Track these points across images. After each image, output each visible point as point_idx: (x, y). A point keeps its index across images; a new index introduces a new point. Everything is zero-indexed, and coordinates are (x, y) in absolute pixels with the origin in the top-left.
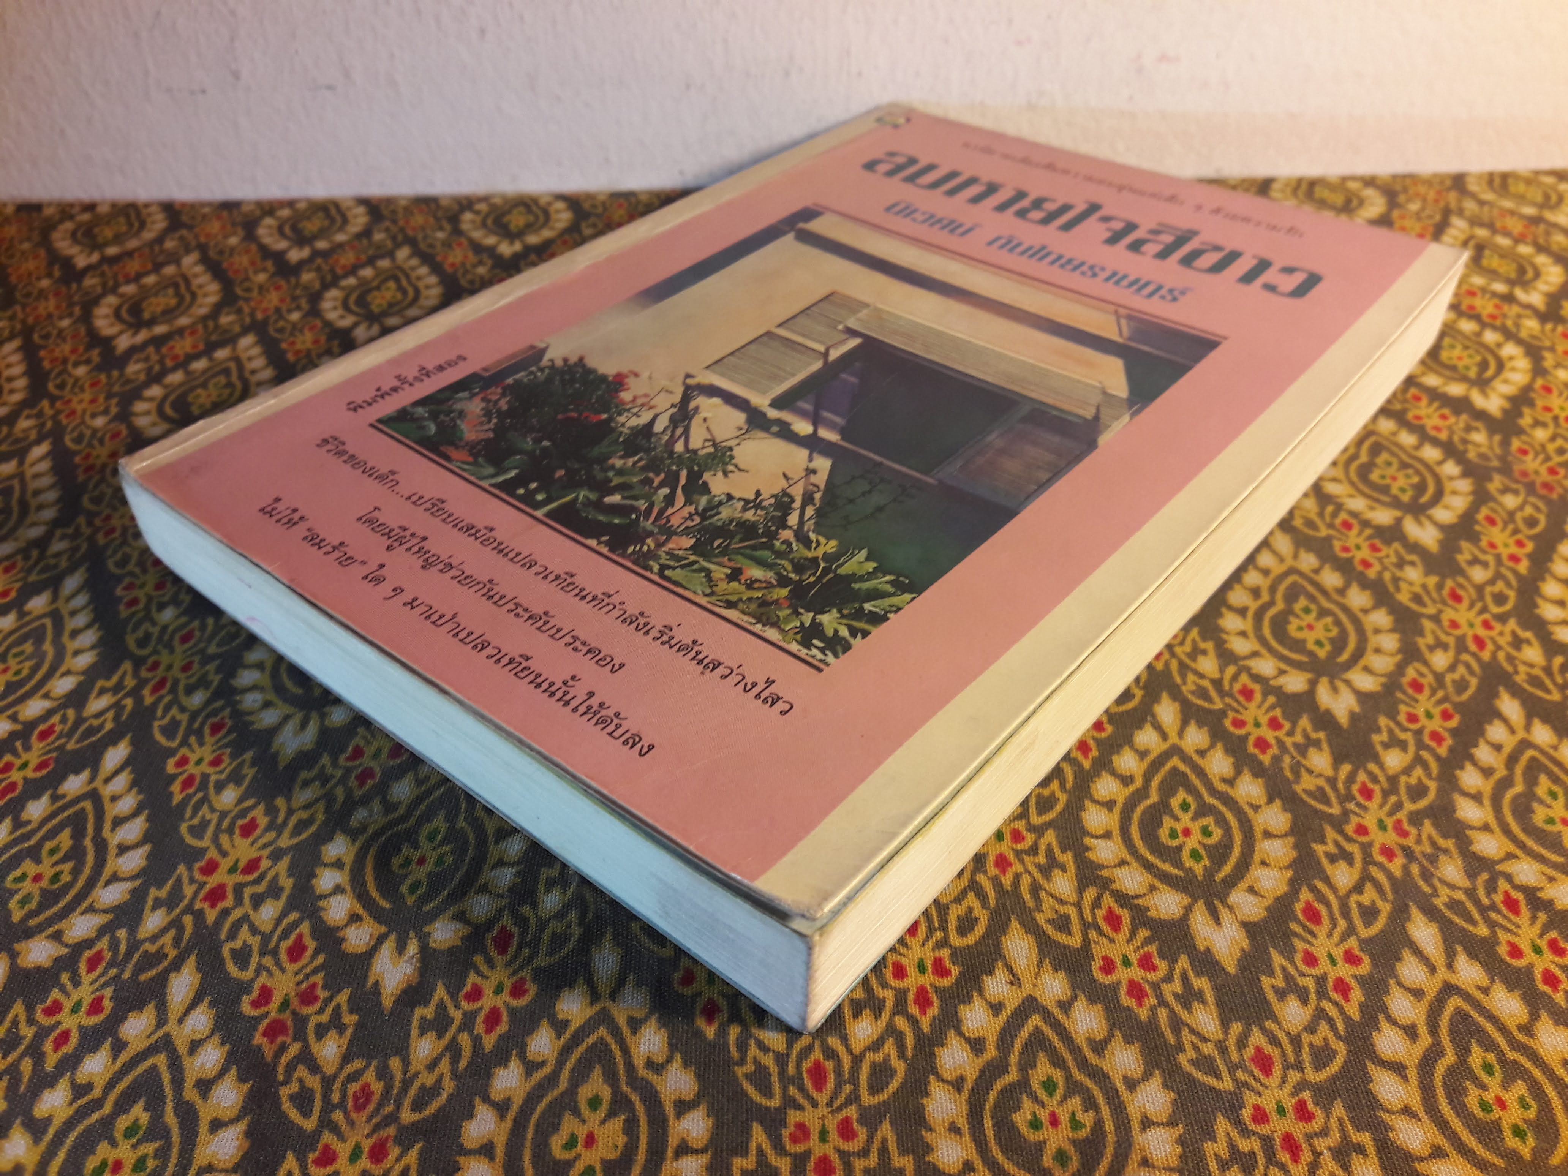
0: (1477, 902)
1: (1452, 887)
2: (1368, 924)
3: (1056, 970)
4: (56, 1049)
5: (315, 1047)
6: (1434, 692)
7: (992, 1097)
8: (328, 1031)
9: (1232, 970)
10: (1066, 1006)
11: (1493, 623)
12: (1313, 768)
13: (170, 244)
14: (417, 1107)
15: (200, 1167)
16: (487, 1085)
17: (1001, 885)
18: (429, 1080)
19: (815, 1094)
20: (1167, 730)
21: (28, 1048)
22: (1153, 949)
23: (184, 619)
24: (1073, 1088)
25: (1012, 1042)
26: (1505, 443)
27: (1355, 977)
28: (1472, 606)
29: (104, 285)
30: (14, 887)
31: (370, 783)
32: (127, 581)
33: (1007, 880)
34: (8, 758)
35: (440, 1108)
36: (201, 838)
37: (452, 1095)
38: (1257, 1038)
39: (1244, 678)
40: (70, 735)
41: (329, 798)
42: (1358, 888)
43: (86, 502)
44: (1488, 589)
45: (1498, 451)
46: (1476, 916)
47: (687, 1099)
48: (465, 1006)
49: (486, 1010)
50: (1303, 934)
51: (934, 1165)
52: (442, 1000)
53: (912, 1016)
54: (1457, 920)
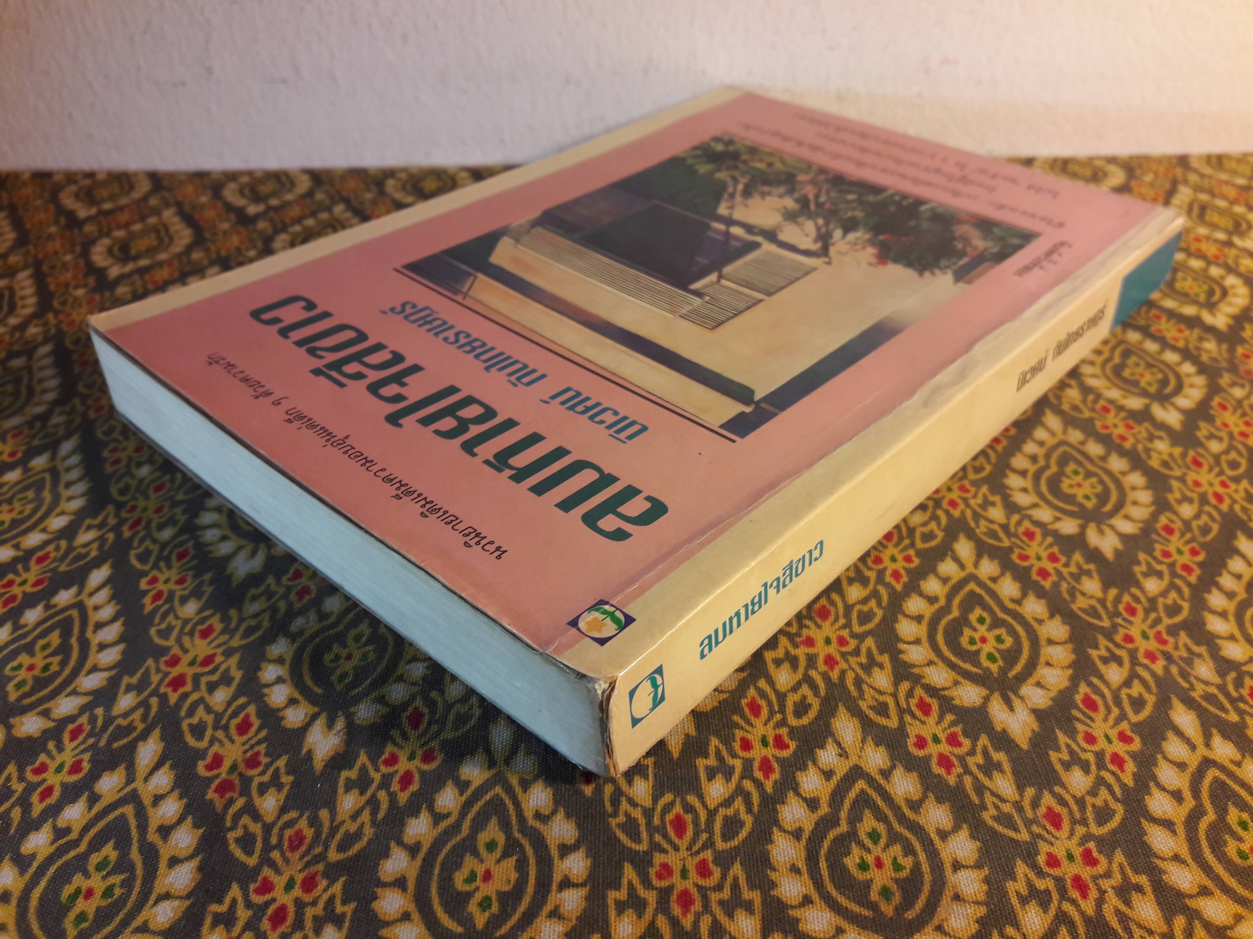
0: (1228, 695)
1: (1207, 683)
2: (1137, 712)
3: (877, 745)
4: (42, 800)
5: (257, 801)
6: (1183, 535)
7: (826, 844)
8: (268, 788)
9: (1025, 746)
10: (886, 774)
11: (1229, 483)
12: (1085, 591)
13: (153, 201)
14: (342, 848)
15: (159, 895)
16: (401, 832)
17: (830, 679)
18: (353, 828)
19: (676, 841)
20: (964, 562)
21: (18, 799)
22: (958, 729)
23: (157, 474)
24: (894, 838)
25: (842, 801)
26: (1232, 350)
27: (1128, 752)
28: (1211, 470)
29: (100, 230)
30: (12, 674)
31: (307, 598)
32: (112, 446)
33: (835, 675)
34: (11, 576)
35: (361, 850)
36: (167, 639)
37: (372, 839)
38: (1048, 800)
39: (1027, 524)
40: (62, 559)
41: (274, 609)
42: (1127, 683)
43: (81, 388)
44: (1224, 458)
45: (1225, 355)
46: (1228, 705)
47: (569, 843)
48: (384, 769)
49: (402, 772)
50: (1083, 719)
51: (778, 898)
52: (364, 765)
53: (758, 780)
54: (1211, 709)
